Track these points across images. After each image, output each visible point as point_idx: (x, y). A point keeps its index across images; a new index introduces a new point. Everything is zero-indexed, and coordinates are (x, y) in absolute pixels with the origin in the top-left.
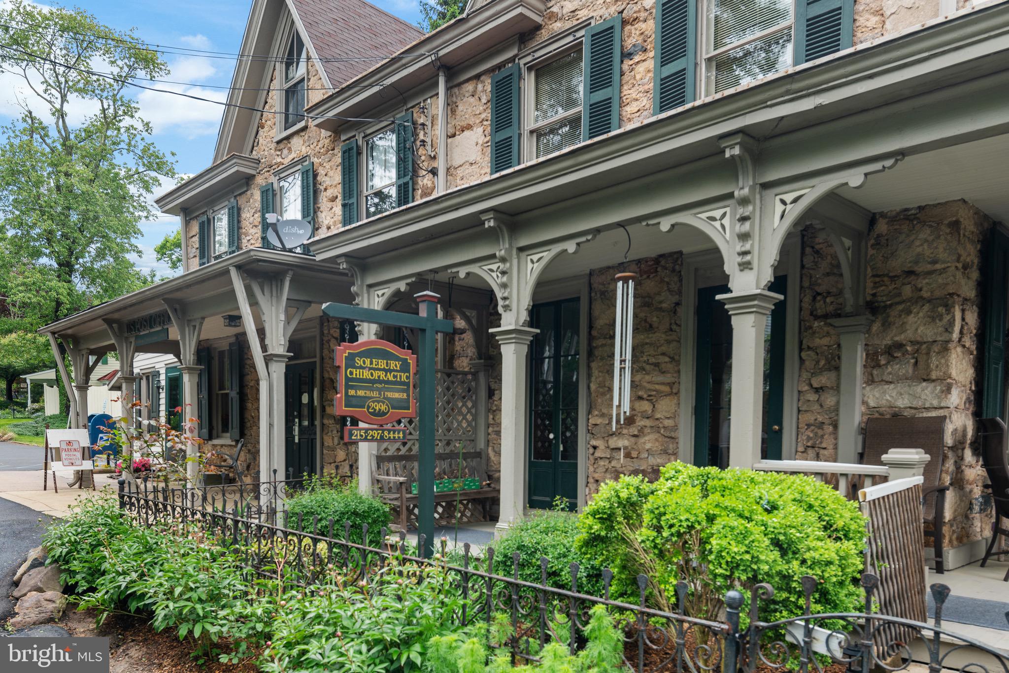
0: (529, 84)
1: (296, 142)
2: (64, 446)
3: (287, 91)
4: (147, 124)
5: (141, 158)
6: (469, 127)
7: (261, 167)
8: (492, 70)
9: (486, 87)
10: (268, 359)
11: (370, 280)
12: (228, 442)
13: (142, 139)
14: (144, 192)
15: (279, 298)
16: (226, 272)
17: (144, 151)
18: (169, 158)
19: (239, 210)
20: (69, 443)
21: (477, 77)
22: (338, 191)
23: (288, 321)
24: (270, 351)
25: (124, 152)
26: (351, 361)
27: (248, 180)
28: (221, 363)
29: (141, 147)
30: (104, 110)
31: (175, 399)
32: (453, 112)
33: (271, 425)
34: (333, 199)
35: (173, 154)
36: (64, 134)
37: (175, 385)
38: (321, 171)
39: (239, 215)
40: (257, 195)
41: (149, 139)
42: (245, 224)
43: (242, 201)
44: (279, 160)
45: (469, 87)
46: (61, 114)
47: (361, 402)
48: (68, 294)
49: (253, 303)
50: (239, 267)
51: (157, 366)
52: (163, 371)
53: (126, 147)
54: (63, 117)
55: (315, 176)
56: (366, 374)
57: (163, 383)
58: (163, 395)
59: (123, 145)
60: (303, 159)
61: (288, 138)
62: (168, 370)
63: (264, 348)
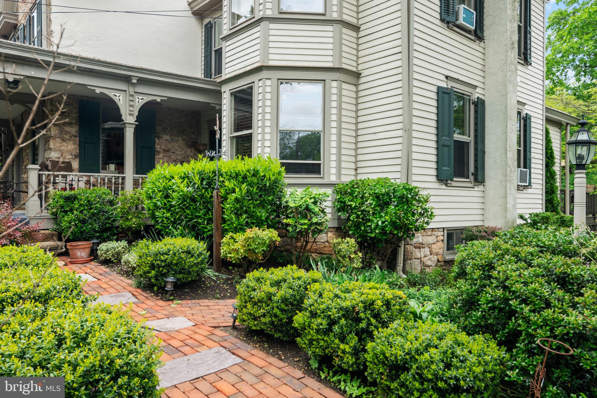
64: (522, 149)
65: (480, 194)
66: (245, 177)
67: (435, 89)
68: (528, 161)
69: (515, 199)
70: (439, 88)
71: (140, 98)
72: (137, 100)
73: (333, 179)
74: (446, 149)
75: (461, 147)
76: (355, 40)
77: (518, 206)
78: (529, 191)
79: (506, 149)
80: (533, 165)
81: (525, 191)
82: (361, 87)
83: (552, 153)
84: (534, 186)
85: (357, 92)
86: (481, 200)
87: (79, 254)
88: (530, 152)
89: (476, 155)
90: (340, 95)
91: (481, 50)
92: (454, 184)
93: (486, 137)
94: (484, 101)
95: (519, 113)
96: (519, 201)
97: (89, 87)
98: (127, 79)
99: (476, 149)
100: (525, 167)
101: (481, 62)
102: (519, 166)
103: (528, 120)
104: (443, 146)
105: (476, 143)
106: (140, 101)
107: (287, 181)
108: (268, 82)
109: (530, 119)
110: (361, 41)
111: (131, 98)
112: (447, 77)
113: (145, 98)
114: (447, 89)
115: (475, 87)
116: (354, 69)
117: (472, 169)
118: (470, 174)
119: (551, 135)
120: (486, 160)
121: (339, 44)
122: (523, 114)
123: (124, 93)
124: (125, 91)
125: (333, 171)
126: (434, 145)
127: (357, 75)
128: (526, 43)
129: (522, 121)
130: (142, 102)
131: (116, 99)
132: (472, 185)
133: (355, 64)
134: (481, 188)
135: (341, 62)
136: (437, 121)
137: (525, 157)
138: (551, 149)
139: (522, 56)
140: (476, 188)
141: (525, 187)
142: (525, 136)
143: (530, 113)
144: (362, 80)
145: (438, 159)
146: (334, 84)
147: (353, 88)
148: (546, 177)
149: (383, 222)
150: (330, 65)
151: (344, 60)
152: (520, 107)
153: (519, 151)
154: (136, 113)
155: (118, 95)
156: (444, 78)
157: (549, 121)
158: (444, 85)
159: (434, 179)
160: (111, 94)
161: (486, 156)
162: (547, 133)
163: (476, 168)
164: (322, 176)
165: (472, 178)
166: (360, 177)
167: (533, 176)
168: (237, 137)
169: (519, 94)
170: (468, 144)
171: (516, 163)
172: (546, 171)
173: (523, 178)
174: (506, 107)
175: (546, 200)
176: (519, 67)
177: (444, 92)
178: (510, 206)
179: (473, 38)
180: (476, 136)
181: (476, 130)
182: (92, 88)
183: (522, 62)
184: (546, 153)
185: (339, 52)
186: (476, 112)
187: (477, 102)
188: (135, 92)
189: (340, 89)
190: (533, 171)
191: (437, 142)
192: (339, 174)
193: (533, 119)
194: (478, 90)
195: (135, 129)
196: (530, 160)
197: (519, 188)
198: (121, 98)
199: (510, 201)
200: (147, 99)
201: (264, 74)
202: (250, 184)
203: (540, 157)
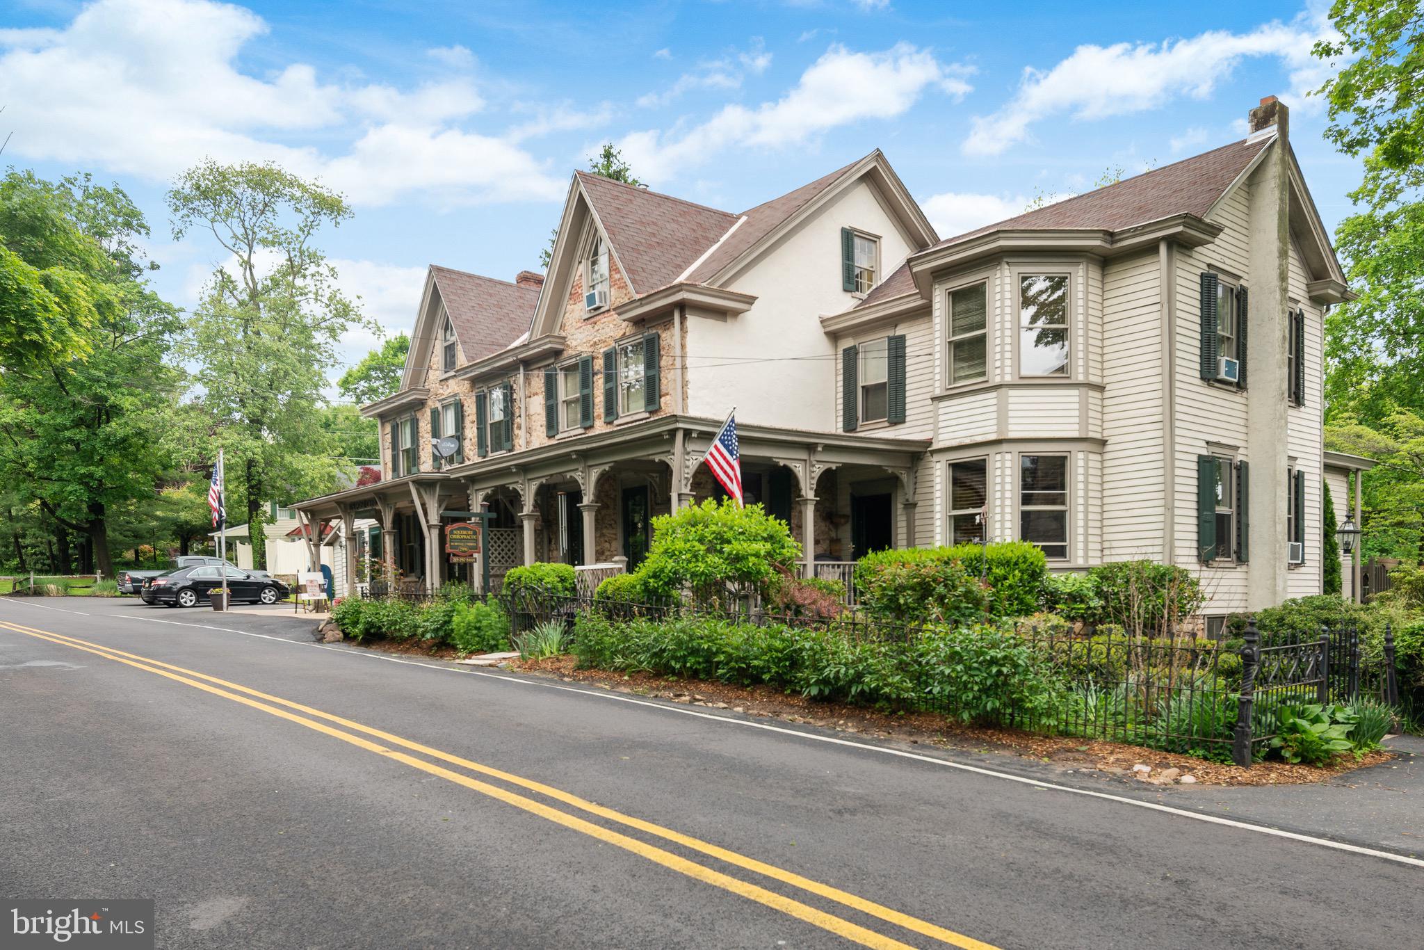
0: (561, 377)
1: (451, 382)
2: (309, 584)
3: (446, 347)
4: (333, 269)
5: (328, 306)
6: (537, 394)
7: (431, 394)
8: (545, 366)
9: (542, 373)
10: (429, 527)
11: (476, 488)
12: (414, 579)
13: (329, 287)
14: (331, 340)
15: (434, 495)
16: (407, 483)
17: (330, 299)
18: (355, 303)
19: (417, 420)
20: (312, 582)
21: (539, 368)
22: (474, 418)
23: (440, 506)
24: (431, 523)
25: (312, 301)
26: (451, 532)
27: (421, 404)
28: (408, 525)
29: (328, 295)
30: (290, 259)
31: (377, 551)
32: (529, 384)
33: (432, 562)
34: (473, 422)
35: (359, 297)
36: (252, 286)
37: (376, 540)
38: (466, 405)
39: (417, 424)
40: (428, 413)
41: (335, 284)
42: (421, 430)
43: (419, 415)
44: (441, 391)
45: (536, 372)
46: (248, 265)
47: (456, 547)
48: (262, 453)
49: (420, 497)
50: (413, 482)
51: (362, 527)
52: (367, 531)
53: (314, 296)
54: (250, 269)
55: (462, 406)
56: (458, 537)
57: (367, 539)
58: (367, 548)
59: (311, 295)
60: (455, 395)
61: (446, 379)
62: (371, 529)
63: (427, 521)
64: (1292, 516)
65: (1243, 575)
66: (1016, 564)
67: (1195, 458)
68: (1300, 532)
69: (1285, 581)
70: (1200, 456)
71: (817, 466)
72: (815, 468)
73: (1080, 562)
74: (1207, 525)
75: (1222, 520)
76: (1099, 402)
77: (1289, 590)
78: (1302, 570)
79: (1275, 522)
80: (1306, 537)
81: (1296, 571)
82: (1107, 456)
83: (1333, 518)
84: (1308, 563)
85: (1102, 461)
86: (1244, 583)
88: (1303, 520)
89: (1239, 529)
90: (1087, 467)
91: (1243, 401)
92: (1215, 565)
93: (1250, 506)
94: (1247, 463)
95: (1289, 471)
96: (1290, 583)
98: (810, 448)
99: (1239, 522)
100: (1296, 540)
101: (1244, 415)
102: (1289, 540)
103: (1301, 479)
104: (1205, 522)
105: (1239, 514)
106: (818, 469)
107: (1049, 566)
108: (1008, 456)
109: (1303, 477)
110: (1106, 402)
112: (1208, 443)
113: (824, 466)
114: (1208, 456)
115: (1236, 448)
116: (1098, 436)
117: (1234, 546)
118: (1232, 552)
119: (1332, 494)
120: (1250, 534)
121: (1084, 408)
122: (1294, 472)
123: (803, 462)
124: (805, 460)
125: (1081, 553)
126: (1195, 521)
127: (1103, 443)
128: (1297, 378)
129: (1293, 481)
130: (820, 471)
131: (796, 470)
132: (1234, 565)
133: (1099, 429)
134: (1244, 568)
135: (1088, 431)
136: (1198, 494)
137: (1297, 526)
138: (1332, 513)
139: (1293, 396)
140: (1239, 569)
141: (1297, 565)
142: (1296, 499)
143: (1302, 469)
144: (1108, 448)
145: (1199, 536)
146: (1081, 455)
147: (1098, 457)
148: (1325, 550)
149: (1153, 607)
150: (1076, 435)
151: (1091, 427)
152: (1291, 463)
153: (1289, 519)
155: (796, 465)
156: (1204, 444)
157: (1328, 468)
158: (1204, 452)
159: (1194, 560)
160: (792, 465)
161: (1250, 529)
162: (1326, 490)
163: (1239, 544)
164: (1068, 559)
165: (1234, 556)
166: (1107, 560)
167: (1306, 550)
168: (955, 517)
169: (1290, 446)
170: (1229, 516)
171: (1286, 537)
172: (1325, 543)
173: (1294, 555)
174: (1275, 471)
175: (1325, 582)
176: (1291, 412)
177: (1205, 461)
178: (1279, 589)
179: (1234, 389)
180: (1239, 506)
181: (1239, 499)
182: (773, 460)
183: (1293, 405)
184: (1325, 518)
185: (1084, 419)
186: (1239, 477)
187: (1240, 466)
188: (816, 461)
189: (1087, 460)
190: (1306, 543)
191: (1198, 517)
192: (1086, 557)
193: (1306, 476)
194: (1241, 451)
196: (1303, 530)
197: (1292, 567)
198: (800, 469)
199: (1280, 582)
200: (826, 467)
201: (1005, 447)
202: (1022, 572)
203: (1317, 525)
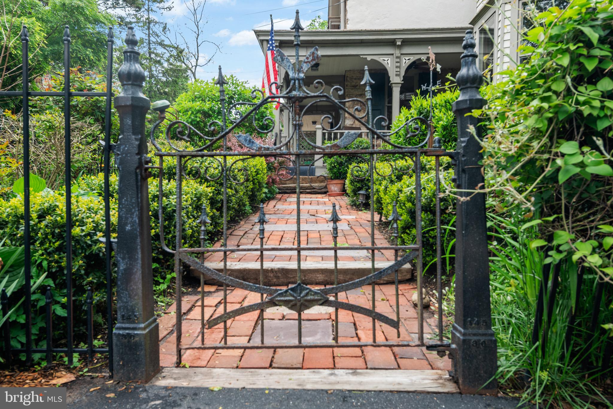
71: (407, 58)
72: (404, 61)
87: (333, 188)
97: (361, 56)
98: (392, 43)
106: (407, 61)
111: (398, 60)
113: (412, 58)
123: (391, 56)
124: (393, 54)
130: (408, 63)
131: (385, 63)
154: (403, 73)
155: (386, 59)
160: (380, 59)
182: (364, 57)
188: (401, 54)
195: (401, 88)
198: (389, 62)
200: (413, 58)
